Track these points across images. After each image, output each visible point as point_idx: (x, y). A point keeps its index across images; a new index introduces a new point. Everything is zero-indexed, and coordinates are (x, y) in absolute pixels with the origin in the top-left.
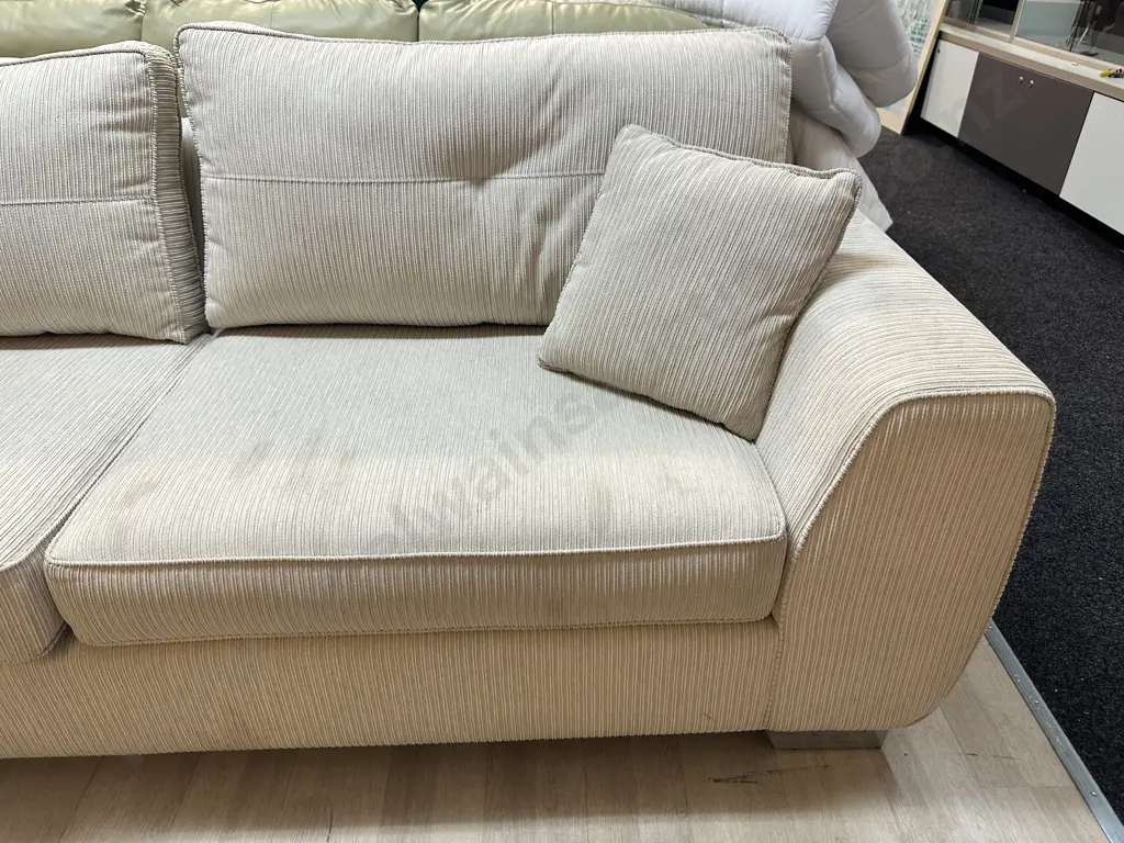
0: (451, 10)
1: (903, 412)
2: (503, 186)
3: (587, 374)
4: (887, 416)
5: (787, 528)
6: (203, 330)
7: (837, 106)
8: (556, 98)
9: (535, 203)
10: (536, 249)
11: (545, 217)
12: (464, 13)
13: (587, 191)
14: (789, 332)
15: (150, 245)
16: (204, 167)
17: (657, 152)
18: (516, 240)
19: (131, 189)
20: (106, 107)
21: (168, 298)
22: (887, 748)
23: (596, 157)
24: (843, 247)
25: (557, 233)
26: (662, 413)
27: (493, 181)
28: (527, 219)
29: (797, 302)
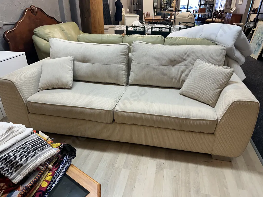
0: (170, 39)
1: (236, 102)
2: (177, 66)
3: (187, 96)
5: (217, 119)
6: (127, 84)
7: (236, 57)
8: (187, 55)
9: (181, 69)
10: (181, 76)
11: (183, 71)
12: (172, 40)
13: (190, 68)
14: (221, 91)
15: (124, 71)
16: (133, 61)
17: (202, 63)
18: (178, 74)
19: (123, 64)
20: (122, 52)
21: (124, 79)
22: (232, 162)
23: (192, 63)
24: (231, 80)
25: (184, 74)
26: (199, 102)
27: (175, 66)
28: (180, 72)
29: (223, 87)
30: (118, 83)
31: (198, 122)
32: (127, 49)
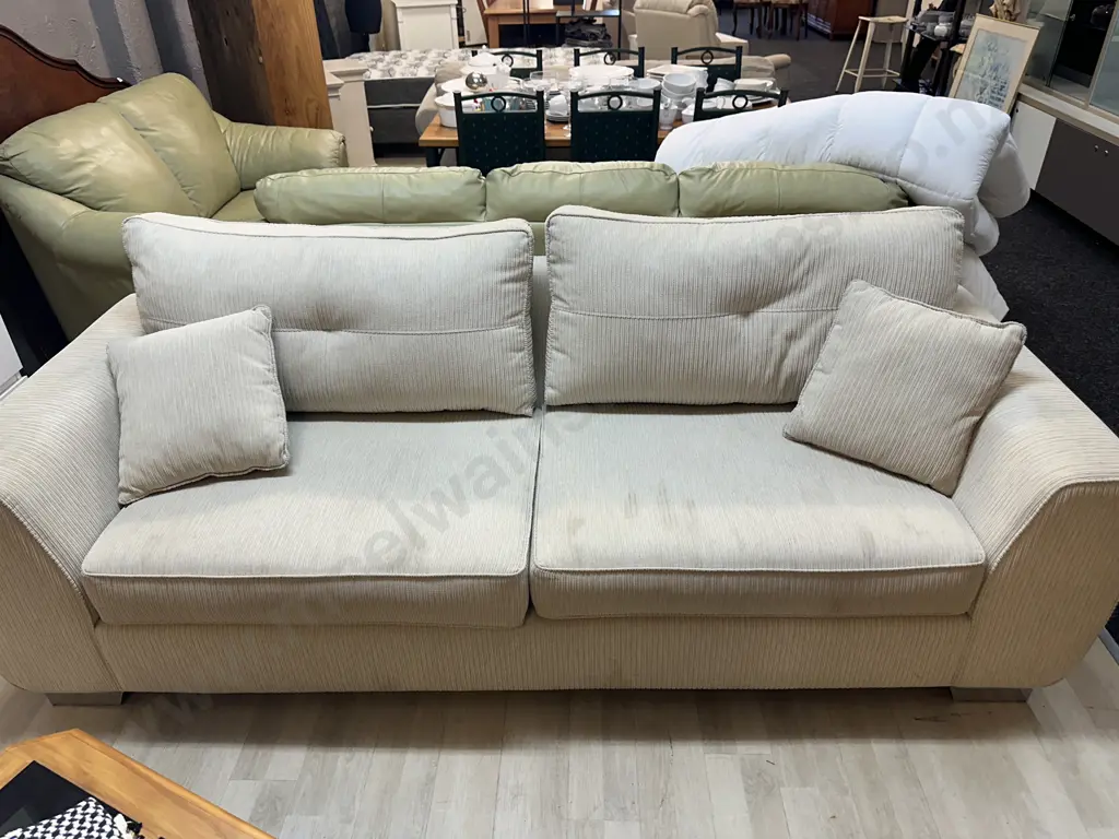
0: (706, 177)
2: (763, 317)
4: (1058, 493)
5: (986, 559)
6: (539, 404)
8: (806, 262)
9: (786, 328)
10: (783, 357)
11: (791, 337)
12: (715, 181)
13: (820, 323)
14: (976, 427)
15: (520, 354)
16: (555, 303)
17: (881, 302)
18: (769, 352)
19: (513, 319)
20: (505, 268)
21: (526, 389)
22: (1030, 701)
23: (834, 299)
25: (798, 348)
27: (756, 314)
28: (778, 339)
30: (501, 408)
31: (910, 582)
32: (525, 251)
